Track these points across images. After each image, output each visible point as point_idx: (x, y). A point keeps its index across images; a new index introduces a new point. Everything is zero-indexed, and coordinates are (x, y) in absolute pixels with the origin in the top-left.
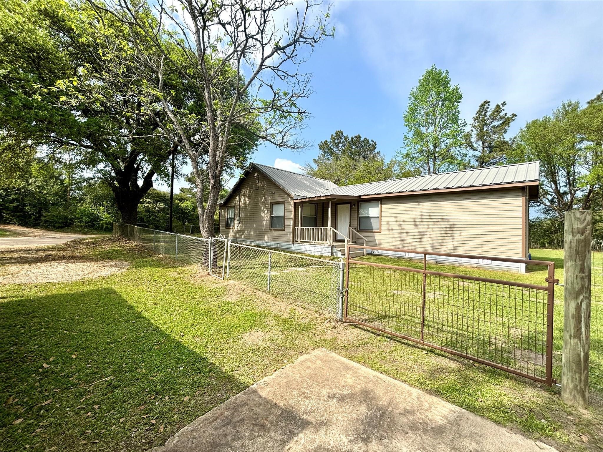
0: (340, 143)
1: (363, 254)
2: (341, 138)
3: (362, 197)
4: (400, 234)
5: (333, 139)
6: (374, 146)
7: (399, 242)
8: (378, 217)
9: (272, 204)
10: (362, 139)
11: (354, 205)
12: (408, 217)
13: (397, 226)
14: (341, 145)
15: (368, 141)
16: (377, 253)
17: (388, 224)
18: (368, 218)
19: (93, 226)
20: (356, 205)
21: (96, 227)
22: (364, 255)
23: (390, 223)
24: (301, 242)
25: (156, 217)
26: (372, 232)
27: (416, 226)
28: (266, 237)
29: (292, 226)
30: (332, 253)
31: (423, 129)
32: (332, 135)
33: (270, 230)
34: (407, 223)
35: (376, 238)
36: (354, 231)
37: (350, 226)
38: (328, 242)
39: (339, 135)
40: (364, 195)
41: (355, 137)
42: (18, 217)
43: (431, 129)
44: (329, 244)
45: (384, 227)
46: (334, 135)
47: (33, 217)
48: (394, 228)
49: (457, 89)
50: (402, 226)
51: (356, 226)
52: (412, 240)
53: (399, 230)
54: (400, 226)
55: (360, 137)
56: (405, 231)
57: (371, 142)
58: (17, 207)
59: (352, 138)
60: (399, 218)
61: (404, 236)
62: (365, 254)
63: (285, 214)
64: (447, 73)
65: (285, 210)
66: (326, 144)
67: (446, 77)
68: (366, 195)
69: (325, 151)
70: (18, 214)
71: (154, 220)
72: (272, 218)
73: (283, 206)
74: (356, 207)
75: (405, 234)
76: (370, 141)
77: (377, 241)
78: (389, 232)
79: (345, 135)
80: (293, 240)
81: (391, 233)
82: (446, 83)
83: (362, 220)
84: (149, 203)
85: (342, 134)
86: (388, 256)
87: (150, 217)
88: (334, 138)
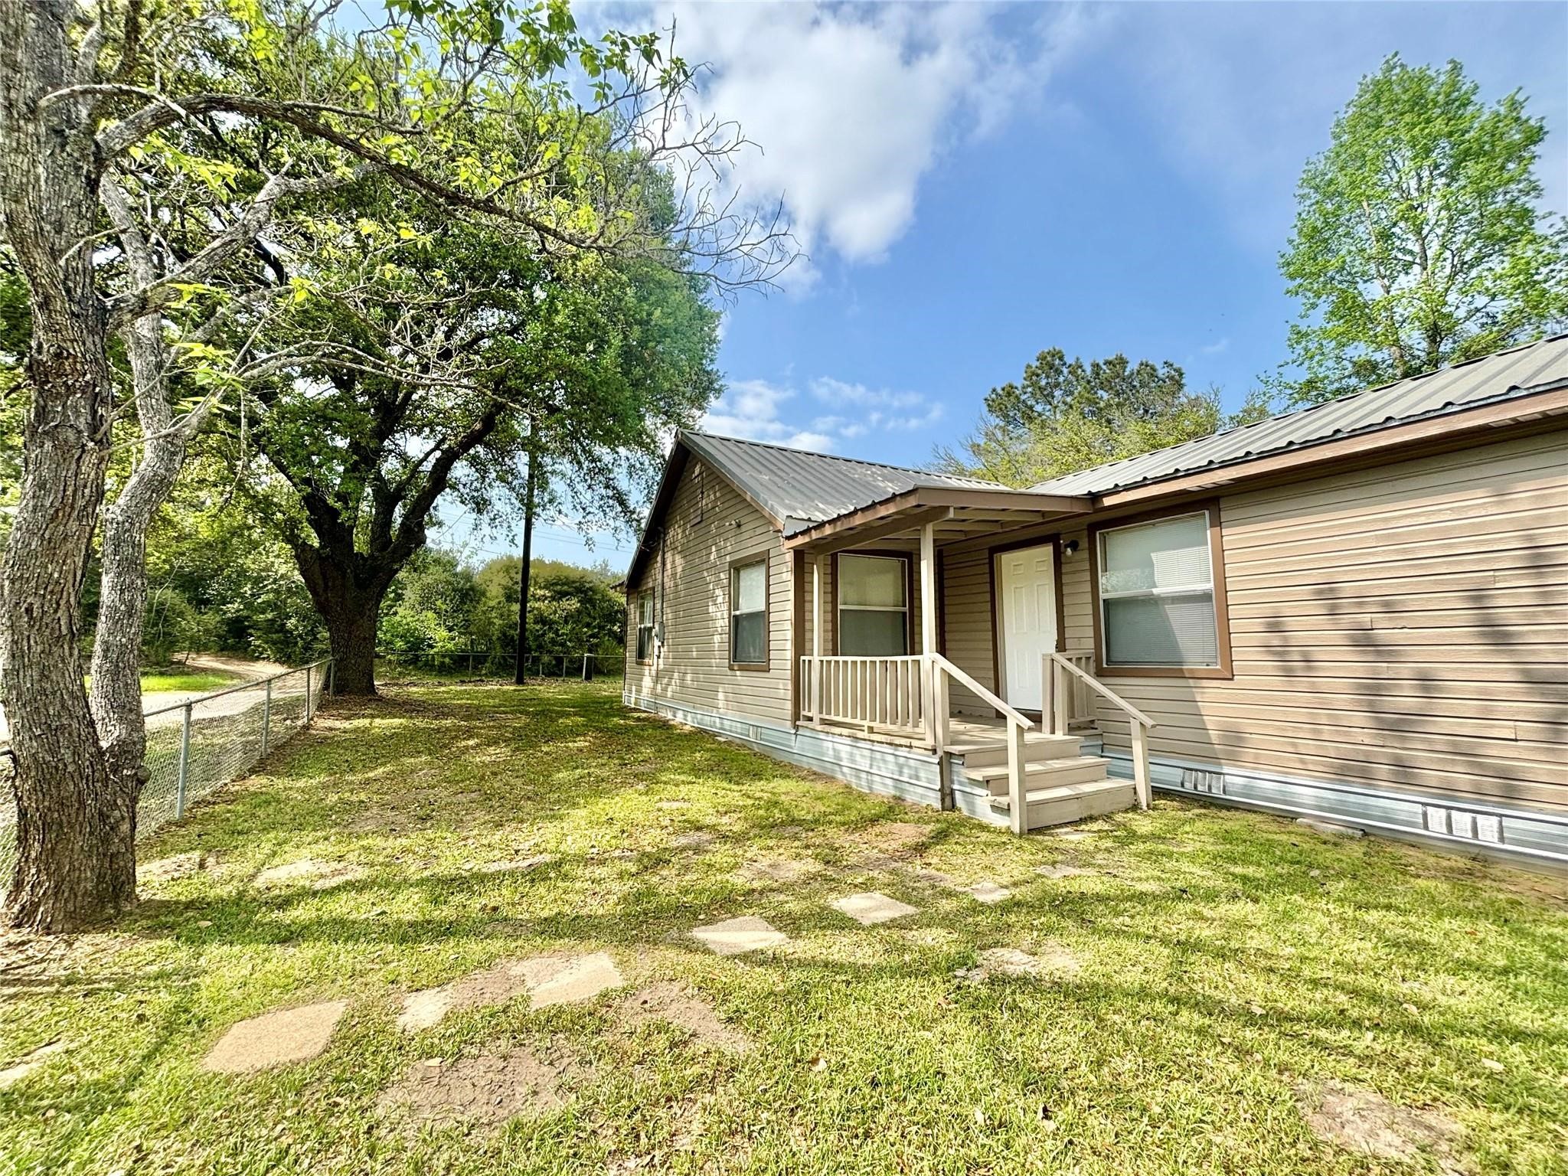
0: (1057, 385)
1: (1128, 801)
2: (1059, 372)
3: (1108, 501)
4: (1372, 690)
5: (1032, 375)
6: (1177, 382)
7: (1365, 737)
8: (1205, 597)
9: (738, 567)
10: (1132, 366)
11: (1074, 546)
12: (1426, 584)
13: (1336, 637)
14: (1057, 393)
15: (1153, 369)
16: (1217, 792)
17: (1275, 626)
18: (1150, 602)
19: (415, 661)
20: (1084, 543)
21: (420, 664)
22: (1135, 807)
23: (1291, 623)
24: (823, 722)
25: (558, 635)
26: (1180, 675)
27: (1496, 636)
28: (721, 696)
29: (789, 654)
30: (947, 796)
31: (1373, 291)
32: (1029, 366)
33: (731, 668)
34: (1421, 618)
35: (1205, 708)
36: (1078, 672)
37: (1061, 647)
38: (924, 727)
39: (1051, 362)
40: (1116, 490)
41: (1108, 363)
42: (274, 643)
43: (1407, 282)
44: (929, 742)
45: (1247, 649)
46: (1035, 364)
47: (300, 643)
48: (1318, 654)
49: (1514, 105)
50: (1382, 635)
51: (1090, 644)
52: (1468, 728)
53: (1357, 666)
54: (1365, 641)
55: (1123, 362)
56: (1405, 670)
57: (1162, 372)
58: (273, 621)
59: (1096, 366)
60: (1348, 589)
61: (1406, 700)
62: (1143, 797)
63: (768, 604)
64: (1456, 68)
65: (768, 586)
66: (1009, 394)
67: (1454, 86)
68: (1128, 488)
69: (1006, 416)
70: (274, 636)
71: (553, 642)
72: (737, 622)
73: (762, 569)
74: (1085, 555)
75: (1408, 687)
76: (1159, 366)
77: (1210, 723)
78: (1289, 674)
79: (1070, 360)
80: (796, 716)
81: (1302, 683)
82: (1456, 103)
83: (1120, 617)
84: (544, 598)
85: (1061, 358)
86: (1293, 817)
87: (543, 635)
88: (1034, 374)
